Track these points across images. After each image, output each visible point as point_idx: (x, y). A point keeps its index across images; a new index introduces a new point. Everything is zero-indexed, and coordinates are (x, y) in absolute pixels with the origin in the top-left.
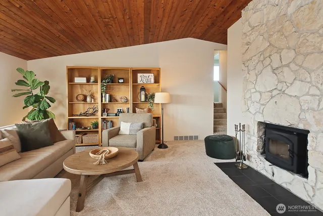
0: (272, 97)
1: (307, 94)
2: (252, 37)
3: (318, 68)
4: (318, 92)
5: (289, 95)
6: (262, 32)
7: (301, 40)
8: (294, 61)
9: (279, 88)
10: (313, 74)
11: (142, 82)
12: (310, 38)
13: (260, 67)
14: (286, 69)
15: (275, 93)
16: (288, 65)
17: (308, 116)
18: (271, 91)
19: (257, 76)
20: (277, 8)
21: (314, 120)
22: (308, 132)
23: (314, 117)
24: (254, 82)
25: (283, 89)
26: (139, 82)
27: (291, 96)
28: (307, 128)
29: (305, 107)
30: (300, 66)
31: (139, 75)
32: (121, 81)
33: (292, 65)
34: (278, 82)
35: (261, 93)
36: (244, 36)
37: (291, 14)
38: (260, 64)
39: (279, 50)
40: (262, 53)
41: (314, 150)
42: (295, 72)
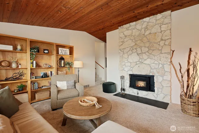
0: (136, 64)
1: (154, 63)
2: (126, 40)
3: (157, 55)
4: (158, 63)
5: (145, 64)
6: (132, 39)
7: (151, 45)
8: (148, 52)
9: (140, 61)
10: (156, 57)
11: (62, 54)
12: (155, 45)
13: (130, 52)
14: (144, 54)
15: (138, 63)
16: (145, 53)
17: (155, 71)
18: (136, 62)
19: (128, 56)
20: (140, 31)
21: (156, 72)
22: (154, 76)
23: (157, 71)
24: (127, 58)
25: (142, 61)
26: (60, 53)
27: (146, 64)
28: (153, 75)
29: (153, 68)
30: (150, 54)
31: (60, 49)
32: (46, 52)
33: (147, 53)
34: (140, 59)
35: (131, 63)
36: (120, 39)
37: (146, 35)
38: (131, 51)
39: (141, 47)
40: (132, 47)
41: (157, 82)
42: (148, 56)
